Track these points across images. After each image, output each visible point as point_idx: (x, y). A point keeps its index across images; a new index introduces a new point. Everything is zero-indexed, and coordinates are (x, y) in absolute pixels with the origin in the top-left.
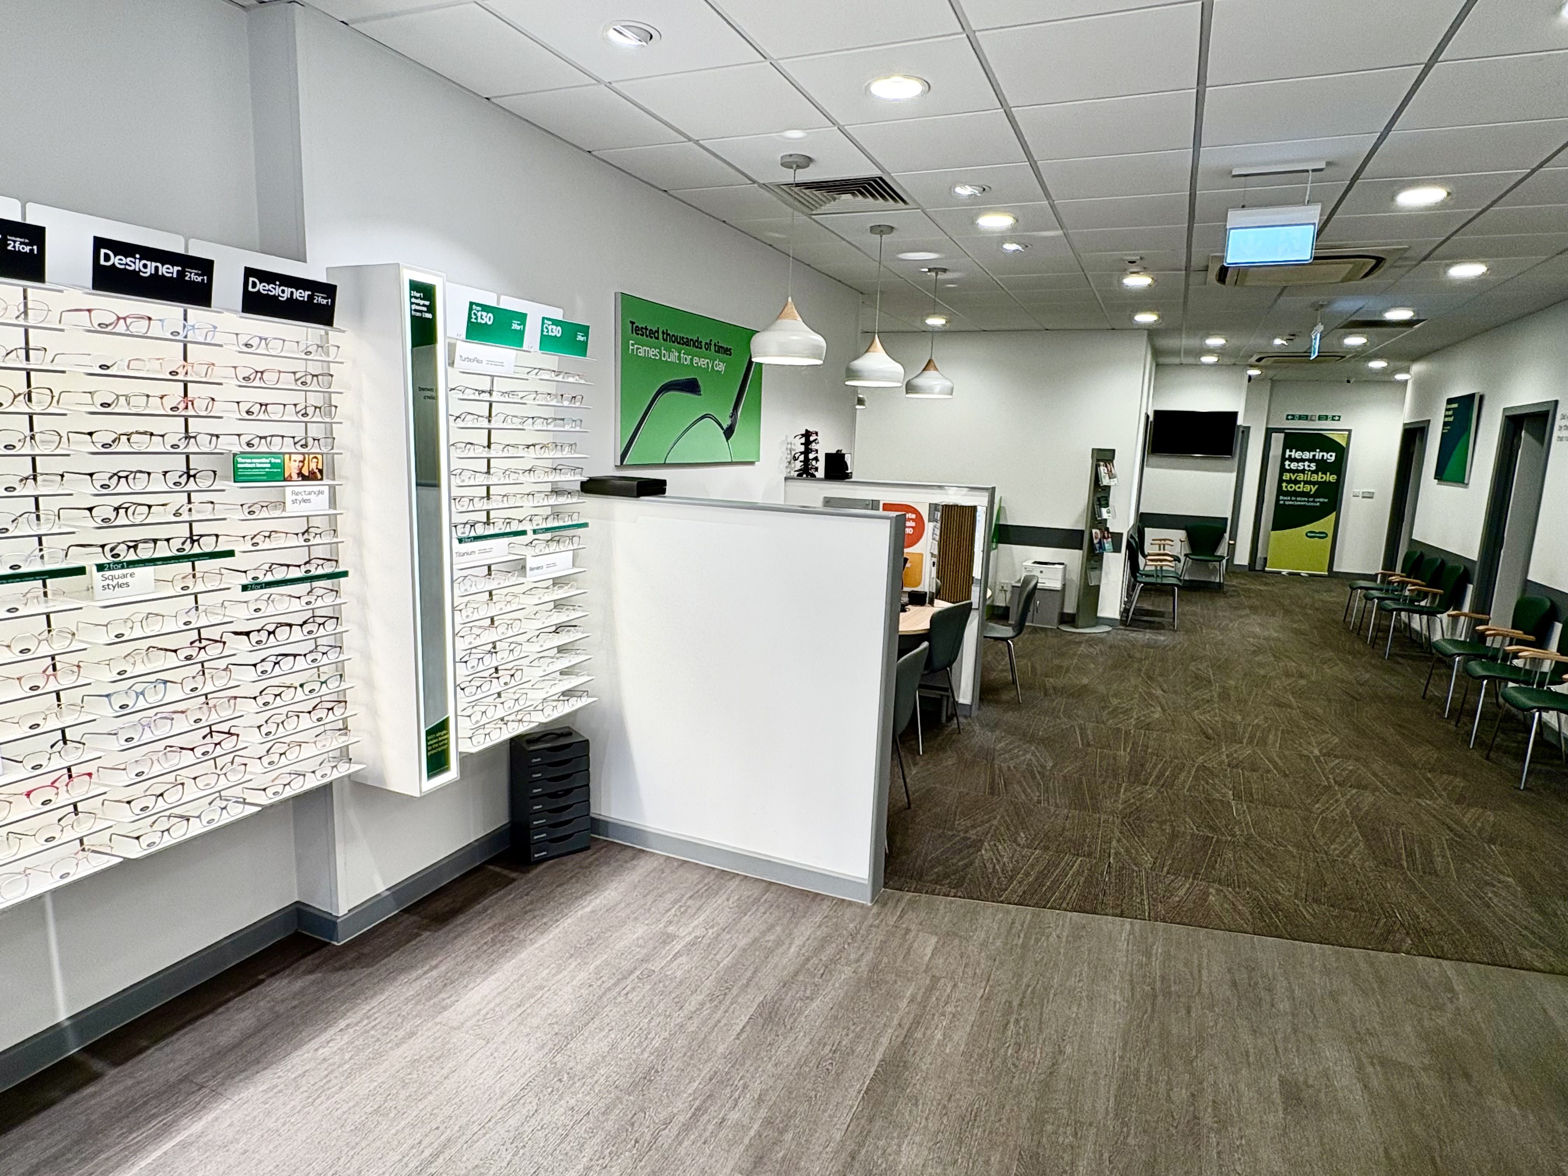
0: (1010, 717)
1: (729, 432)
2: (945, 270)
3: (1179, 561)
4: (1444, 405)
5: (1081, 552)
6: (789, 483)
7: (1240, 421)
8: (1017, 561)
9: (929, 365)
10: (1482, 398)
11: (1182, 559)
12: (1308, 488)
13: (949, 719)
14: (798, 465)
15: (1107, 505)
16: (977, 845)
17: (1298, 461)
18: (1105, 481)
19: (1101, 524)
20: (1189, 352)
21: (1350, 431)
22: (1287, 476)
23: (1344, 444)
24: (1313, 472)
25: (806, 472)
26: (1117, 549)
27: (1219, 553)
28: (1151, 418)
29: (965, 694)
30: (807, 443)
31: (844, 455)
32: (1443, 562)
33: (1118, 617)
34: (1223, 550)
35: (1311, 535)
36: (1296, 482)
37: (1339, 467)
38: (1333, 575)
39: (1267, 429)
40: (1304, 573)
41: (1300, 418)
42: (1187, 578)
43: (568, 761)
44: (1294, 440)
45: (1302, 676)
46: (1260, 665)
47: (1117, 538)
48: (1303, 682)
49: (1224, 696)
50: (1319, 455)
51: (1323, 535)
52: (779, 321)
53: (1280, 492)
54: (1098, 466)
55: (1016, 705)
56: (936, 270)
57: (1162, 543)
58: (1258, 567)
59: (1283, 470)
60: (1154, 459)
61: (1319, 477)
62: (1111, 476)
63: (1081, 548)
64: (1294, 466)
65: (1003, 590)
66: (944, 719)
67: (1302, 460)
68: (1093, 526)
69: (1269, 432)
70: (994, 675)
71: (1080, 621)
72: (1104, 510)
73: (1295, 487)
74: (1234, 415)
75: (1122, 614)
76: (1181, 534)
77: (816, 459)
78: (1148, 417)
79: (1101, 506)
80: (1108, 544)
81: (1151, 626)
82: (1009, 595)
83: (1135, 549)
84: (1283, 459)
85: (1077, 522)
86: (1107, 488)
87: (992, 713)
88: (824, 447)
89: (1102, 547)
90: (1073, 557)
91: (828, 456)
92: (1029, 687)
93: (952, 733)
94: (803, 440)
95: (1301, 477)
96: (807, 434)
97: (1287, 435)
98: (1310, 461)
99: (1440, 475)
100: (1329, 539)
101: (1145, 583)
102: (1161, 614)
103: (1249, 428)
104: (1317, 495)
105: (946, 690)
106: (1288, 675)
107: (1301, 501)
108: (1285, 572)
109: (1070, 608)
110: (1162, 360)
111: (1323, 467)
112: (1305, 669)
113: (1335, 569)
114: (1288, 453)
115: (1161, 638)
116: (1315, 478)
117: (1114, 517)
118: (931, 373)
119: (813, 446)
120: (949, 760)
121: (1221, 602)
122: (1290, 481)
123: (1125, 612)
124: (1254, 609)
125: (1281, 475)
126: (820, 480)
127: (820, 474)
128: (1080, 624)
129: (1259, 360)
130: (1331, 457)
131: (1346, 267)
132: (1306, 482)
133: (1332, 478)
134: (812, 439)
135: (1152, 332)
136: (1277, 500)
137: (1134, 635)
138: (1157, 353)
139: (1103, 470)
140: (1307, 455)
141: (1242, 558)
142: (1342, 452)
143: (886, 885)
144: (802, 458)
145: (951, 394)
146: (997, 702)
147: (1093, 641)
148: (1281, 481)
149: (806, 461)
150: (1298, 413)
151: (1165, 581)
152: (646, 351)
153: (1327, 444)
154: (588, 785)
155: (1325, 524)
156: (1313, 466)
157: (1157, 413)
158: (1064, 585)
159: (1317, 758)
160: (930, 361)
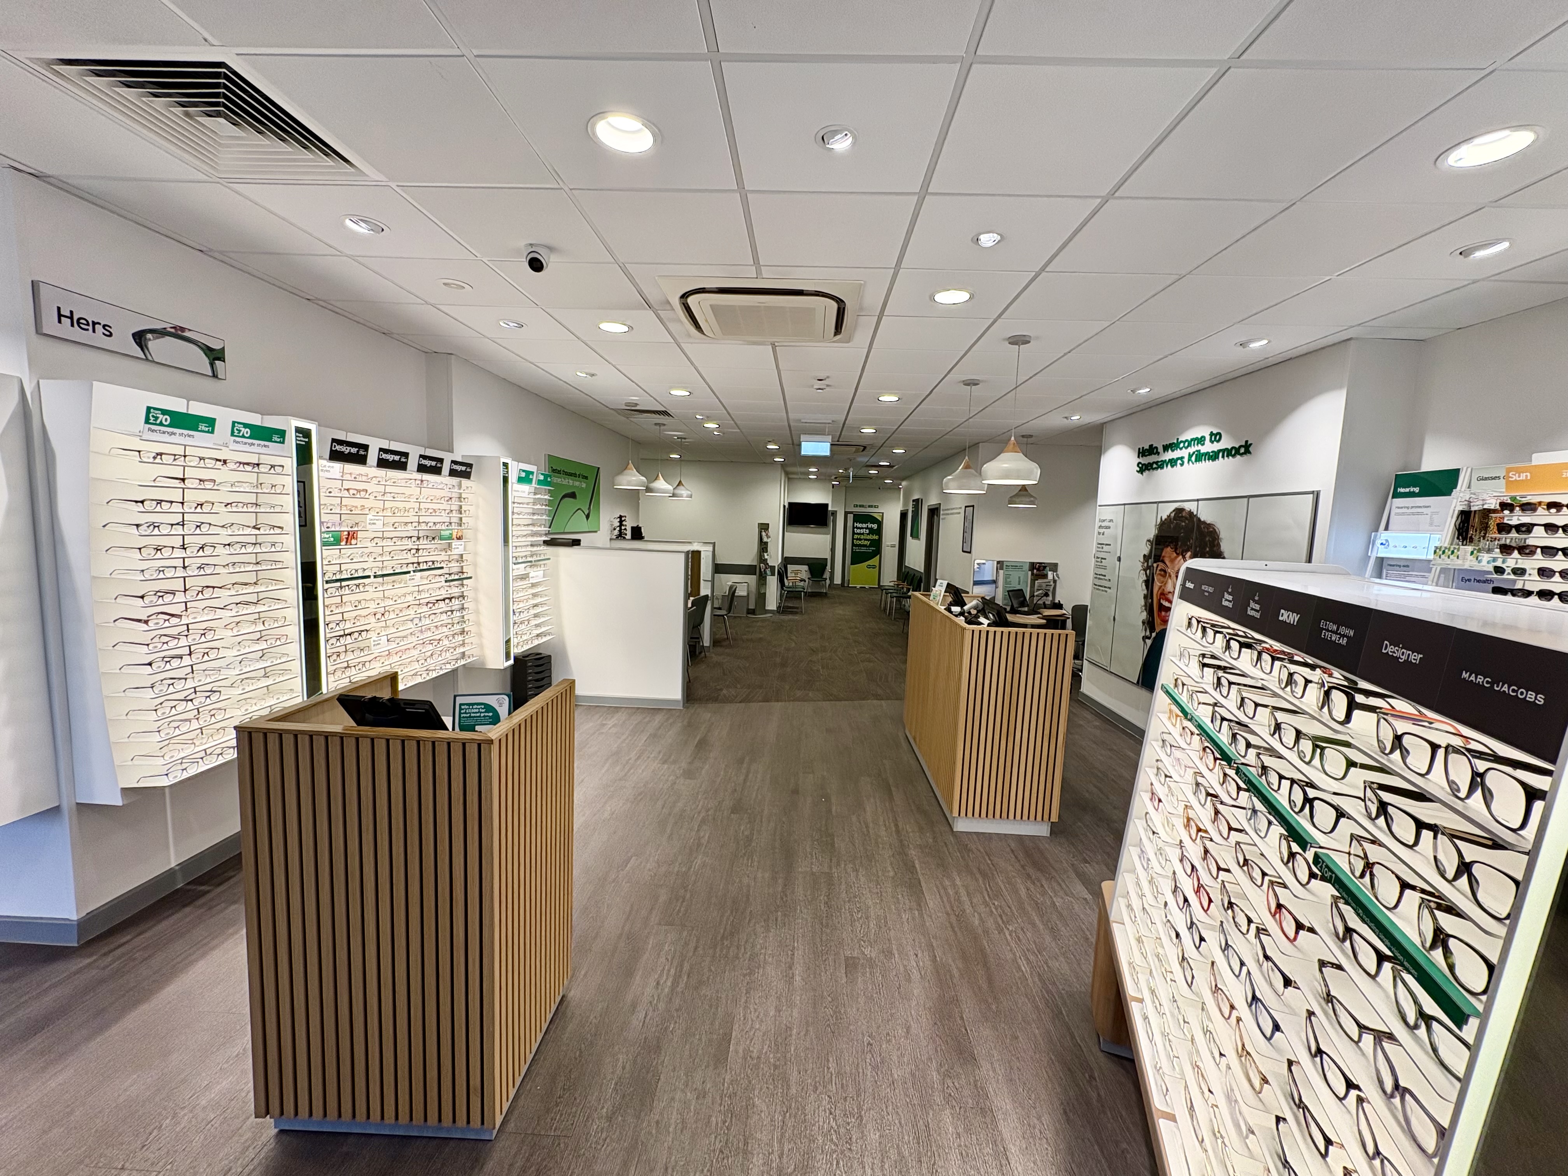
0: (727, 651)
1: (588, 517)
2: (685, 439)
3: (805, 581)
4: (911, 503)
5: (754, 577)
6: (613, 541)
7: (830, 508)
8: (723, 583)
9: (680, 483)
10: (922, 500)
11: (807, 580)
12: (866, 543)
13: (700, 653)
14: (616, 532)
15: (767, 552)
16: (721, 690)
17: (860, 528)
18: (765, 539)
19: (764, 561)
20: (802, 473)
21: (883, 513)
22: (856, 536)
23: (880, 519)
24: (868, 534)
25: (621, 536)
26: (773, 574)
27: (824, 577)
28: (787, 506)
29: (706, 641)
30: (621, 522)
31: (640, 528)
32: (914, 575)
33: (775, 609)
34: (827, 575)
35: (869, 567)
36: (860, 540)
37: (879, 532)
38: (880, 587)
39: (845, 512)
40: (867, 586)
41: (860, 506)
42: (810, 591)
43: (543, 665)
44: (858, 518)
45: (856, 628)
46: (840, 625)
47: (773, 568)
48: (856, 630)
49: (822, 637)
50: (870, 525)
51: (874, 567)
52: (625, 471)
53: (853, 545)
54: (761, 532)
55: (730, 646)
56: (681, 438)
57: (796, 572)
58: (846, 585)
59: (854, 533)
60: (791, 528)
61: (871, 537)
62: (768, 537)
63: (755, 574)
64: (858, 531)
65: (717, 599)
66: (697, 653)
67: (862, 528)
68: (761, 563)
69: (846, 513)
70: (717, 636)
71: (757, 612)
72: (765, 554)
73: (860, 542)
74: (827, 505)
75: (777, 608)
76: (806, 568)
77: (625, 529)
78: (784, 506)
79: (763, 552)
80: (768, 571)
81: (792, 613)
82: (720, 601)
83: (782, 576)
84: (854, 528)
85: (753, 560)
86: (766, 543)
87: (719, 650)
88: (629, 524)
89: (765, 573)
90: (752, 579)
91: (632, 528)
92: (735, 640)
93: (702, 658)
94: (619, 520)
95: (862, 537)
96: (621, 517)
97: (854, 515)
98: (866, 528)
99: (911, 535)
100: (878, 568)
101: (788, 591)
102: (797, 608)
103: (836, 511)
104: (870, 546)
105: (698, 638)
106: (850, 628)
107: (863, 549)
108: (858, 586)
109: (752, 606)
110: (791, 476)
111: (872, 532)
112: (858, 625)
113: (881, 584)
114: (855, 524)
115: (796, 617)
116: (869, 537)
117: (771, 557)
118: (681, 487)
119: (624, 523)
120: (703, 667)
121: (826, 601)
122: (857, 539)
123: (779, 607)
124: (841, 603)
125: (853, 536)
126: (628, 540)
127: (629, 536)
128: (757, 613)
129: (836, 478)
130: (875, 526)
131: (854, 449)
132: (865, 540)
133: (876, 537)
134: (623, 519)
135: (783, 465)
136: (852, 549)
137: (784, 617)
138: (787, 474)
139: (764, 534)
140: (864, 525)
141: (838, 580)
142: (880, 524)
143: (687, 703)
144: (618, 529)
145: (691, 497)
146: (721, 646)
147: (764, 620)
148: (853, 539)
149: (620, 531)
150: (858, 504)
151: (797, 590)
152: (557, 480)
153: (873, 520)
154: (550, 676)
155: (874, 561)
156: (868, 531)
157: (790, 504)
158: (748, 594)
159: (856, 655)
160: (680, 482)
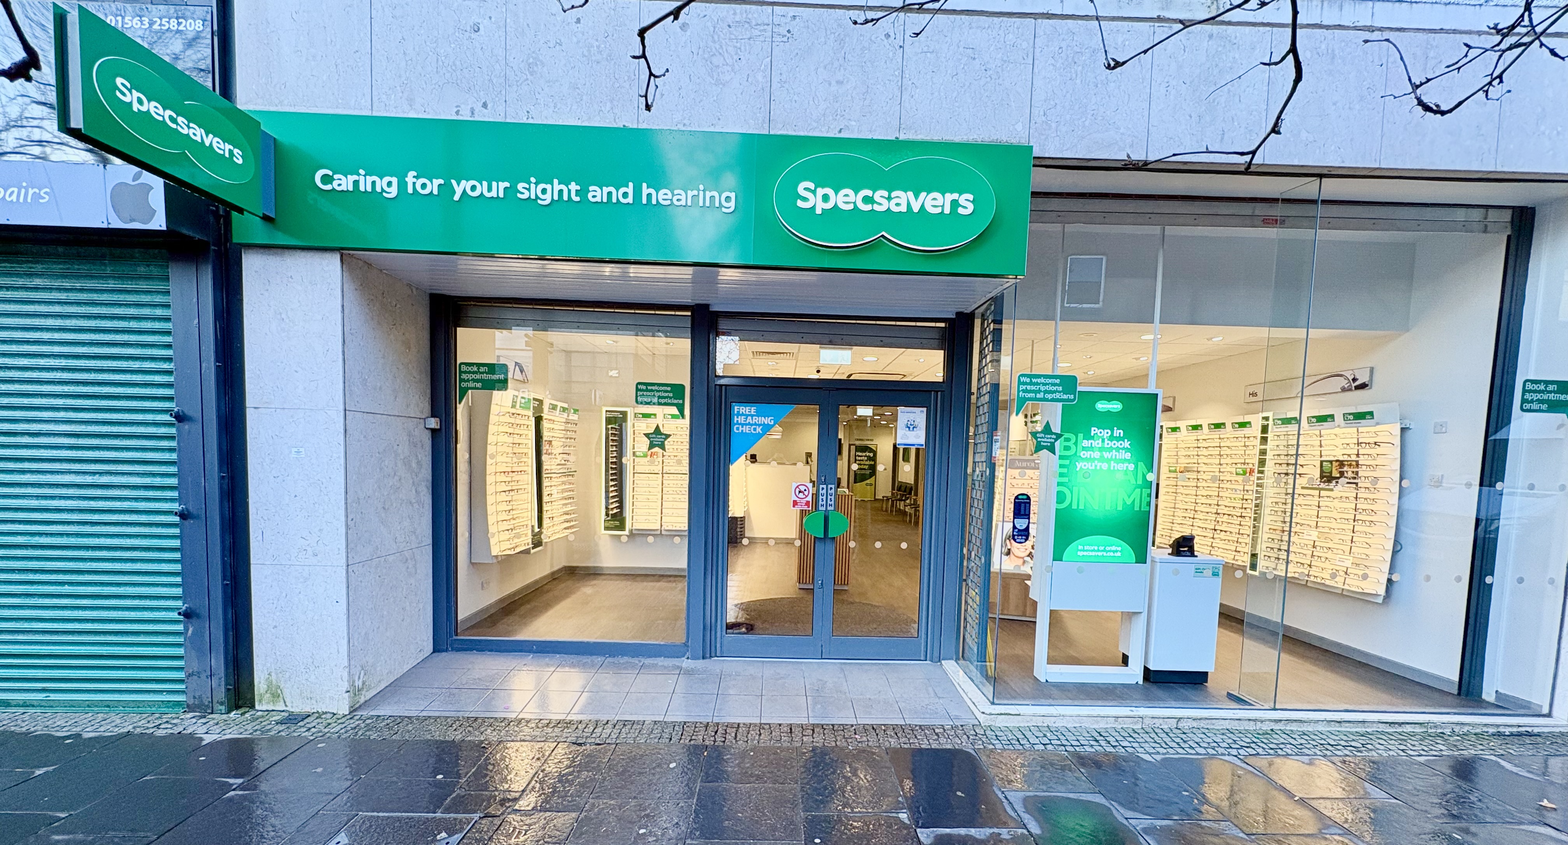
12: (865, 467)
17: (860, 456)
21: (877, 445)
23: (876, 450)
24: (866, 461)
36: (860, 464)
37: (874, 459)
38: (876, 500)
44: (859, 449)
50: (868, 454)
51: (871, 485)
59: (856, 460)
61: (868, 463)
64: (859, 458)
67: (862, 456)
69: (850, 445)
73: (860, 466)
95: (862, 462)
97: (856, 446)
98: (866, 456)
99: (903, 460)
100: (873, 486)
104: (868, 469)
107: (863, 472)
111: (870, 459)
113: (876, 497)
114: (857, 453)
130: (871, 455)
132: (865, 465)
133: (873, 463)
140: (865, 454)
142: (875, 453)
153: (871, 450)
155: (871, 481)
156: (866, 459)
